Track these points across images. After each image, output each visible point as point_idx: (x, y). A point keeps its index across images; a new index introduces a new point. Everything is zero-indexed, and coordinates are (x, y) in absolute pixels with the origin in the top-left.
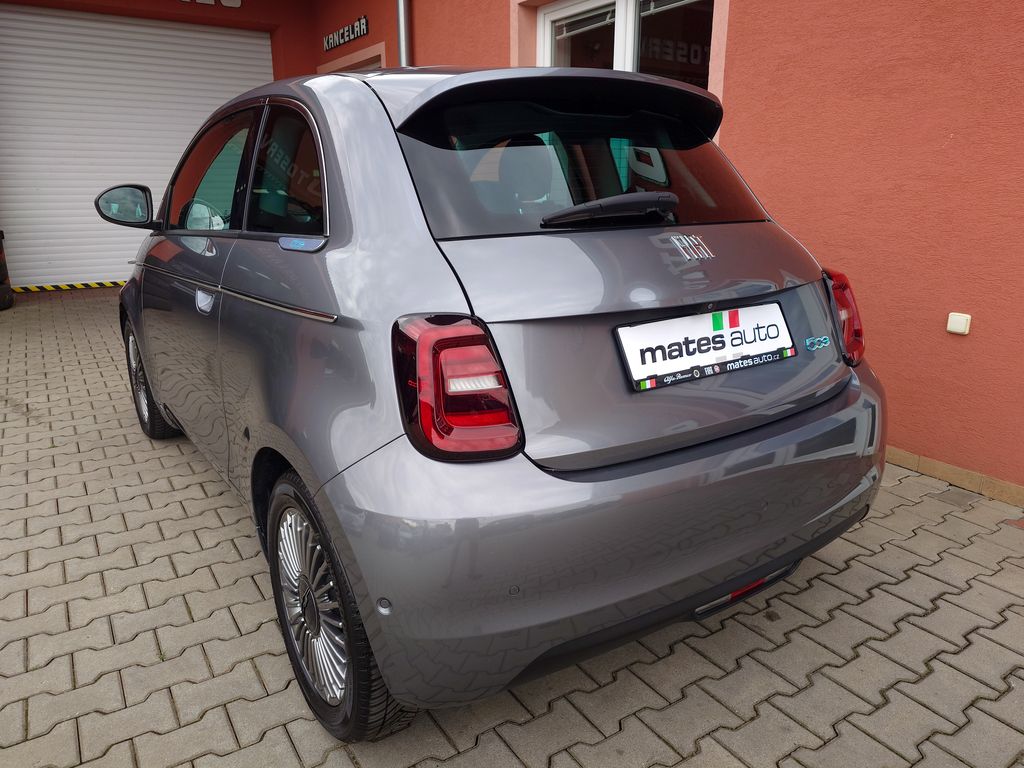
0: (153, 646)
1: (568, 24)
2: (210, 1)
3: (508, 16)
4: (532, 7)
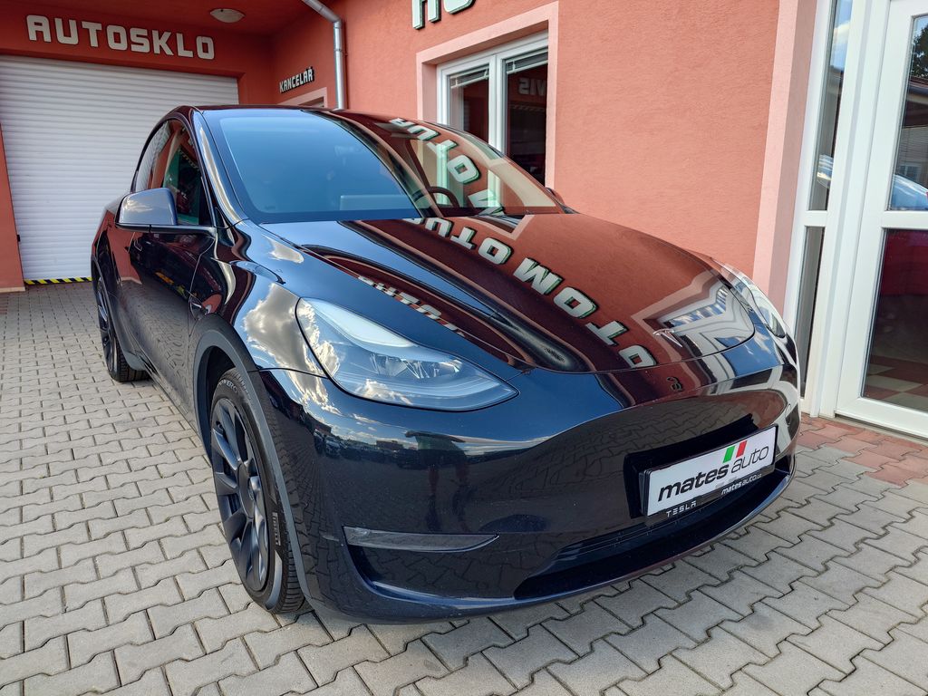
1: (459, 78)
2: (189, 54)
3: (415, 72)
4: (432, 65)
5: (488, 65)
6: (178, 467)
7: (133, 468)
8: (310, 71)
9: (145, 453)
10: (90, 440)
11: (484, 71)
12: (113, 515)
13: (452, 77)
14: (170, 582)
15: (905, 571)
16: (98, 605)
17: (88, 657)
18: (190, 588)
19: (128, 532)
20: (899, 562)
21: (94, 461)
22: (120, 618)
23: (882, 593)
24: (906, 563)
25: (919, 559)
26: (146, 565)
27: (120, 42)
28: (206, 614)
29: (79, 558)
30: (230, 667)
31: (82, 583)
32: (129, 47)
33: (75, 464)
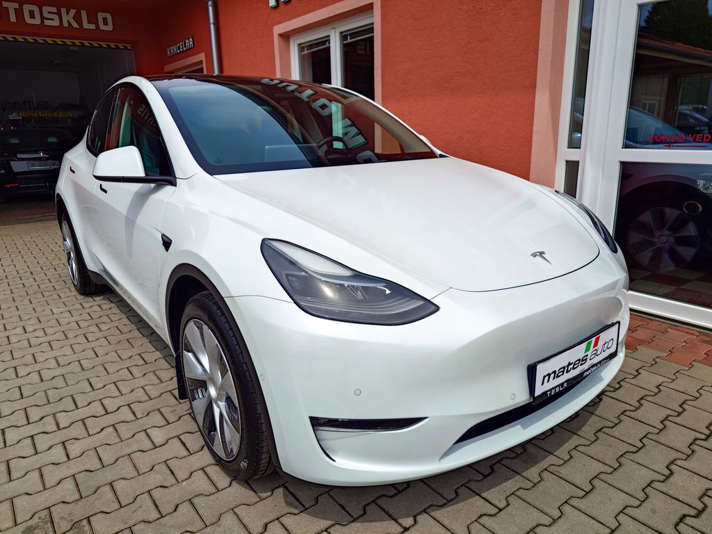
0: (79, 366)
1: (307, 46)
2: (93, 27)
3: (273, 41)
4: (286, 37)
5: (329, 36)
6: (98, 361)
7: (62, 364)
8: (191, 39)
9: (69, 351)
10: (25, 343)
11: (326, 41)
12: (46, 402)
13: (302, 46)
14: (92, 453)
15: (631, 414)
16: (36, 475)
17: (30, 515)
18: (107, 457)
19: (58, 415)
20: (628, 407)
21: (29, 359)
22: (53, 483)
23: (615, 432)
24: (633, 408)
25: (641, 405)
26: (74, 441)
27: (34, 18)
28: (121, 477)
29: (20, 438)
30: (140, 516)
31: (24, 458)
32: (42, 22)
33: (14, 363)
